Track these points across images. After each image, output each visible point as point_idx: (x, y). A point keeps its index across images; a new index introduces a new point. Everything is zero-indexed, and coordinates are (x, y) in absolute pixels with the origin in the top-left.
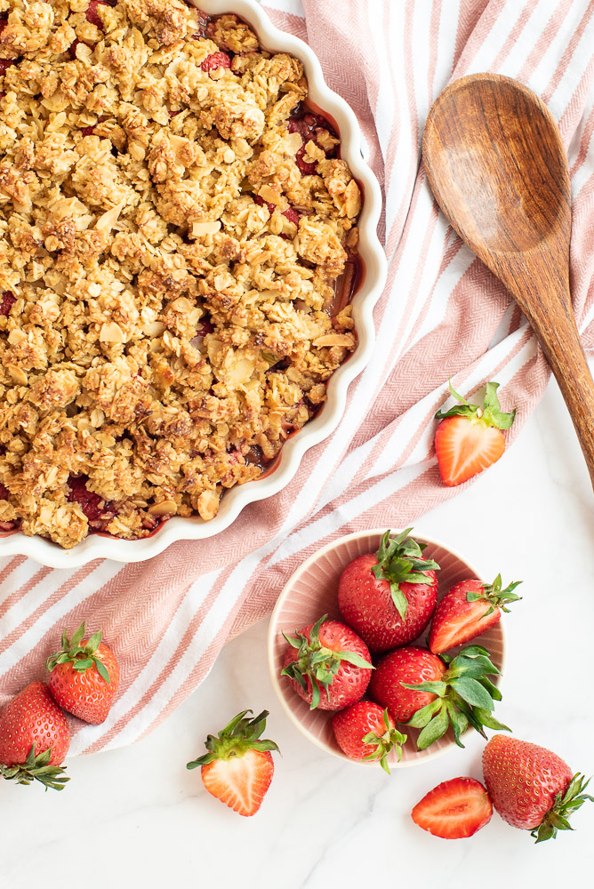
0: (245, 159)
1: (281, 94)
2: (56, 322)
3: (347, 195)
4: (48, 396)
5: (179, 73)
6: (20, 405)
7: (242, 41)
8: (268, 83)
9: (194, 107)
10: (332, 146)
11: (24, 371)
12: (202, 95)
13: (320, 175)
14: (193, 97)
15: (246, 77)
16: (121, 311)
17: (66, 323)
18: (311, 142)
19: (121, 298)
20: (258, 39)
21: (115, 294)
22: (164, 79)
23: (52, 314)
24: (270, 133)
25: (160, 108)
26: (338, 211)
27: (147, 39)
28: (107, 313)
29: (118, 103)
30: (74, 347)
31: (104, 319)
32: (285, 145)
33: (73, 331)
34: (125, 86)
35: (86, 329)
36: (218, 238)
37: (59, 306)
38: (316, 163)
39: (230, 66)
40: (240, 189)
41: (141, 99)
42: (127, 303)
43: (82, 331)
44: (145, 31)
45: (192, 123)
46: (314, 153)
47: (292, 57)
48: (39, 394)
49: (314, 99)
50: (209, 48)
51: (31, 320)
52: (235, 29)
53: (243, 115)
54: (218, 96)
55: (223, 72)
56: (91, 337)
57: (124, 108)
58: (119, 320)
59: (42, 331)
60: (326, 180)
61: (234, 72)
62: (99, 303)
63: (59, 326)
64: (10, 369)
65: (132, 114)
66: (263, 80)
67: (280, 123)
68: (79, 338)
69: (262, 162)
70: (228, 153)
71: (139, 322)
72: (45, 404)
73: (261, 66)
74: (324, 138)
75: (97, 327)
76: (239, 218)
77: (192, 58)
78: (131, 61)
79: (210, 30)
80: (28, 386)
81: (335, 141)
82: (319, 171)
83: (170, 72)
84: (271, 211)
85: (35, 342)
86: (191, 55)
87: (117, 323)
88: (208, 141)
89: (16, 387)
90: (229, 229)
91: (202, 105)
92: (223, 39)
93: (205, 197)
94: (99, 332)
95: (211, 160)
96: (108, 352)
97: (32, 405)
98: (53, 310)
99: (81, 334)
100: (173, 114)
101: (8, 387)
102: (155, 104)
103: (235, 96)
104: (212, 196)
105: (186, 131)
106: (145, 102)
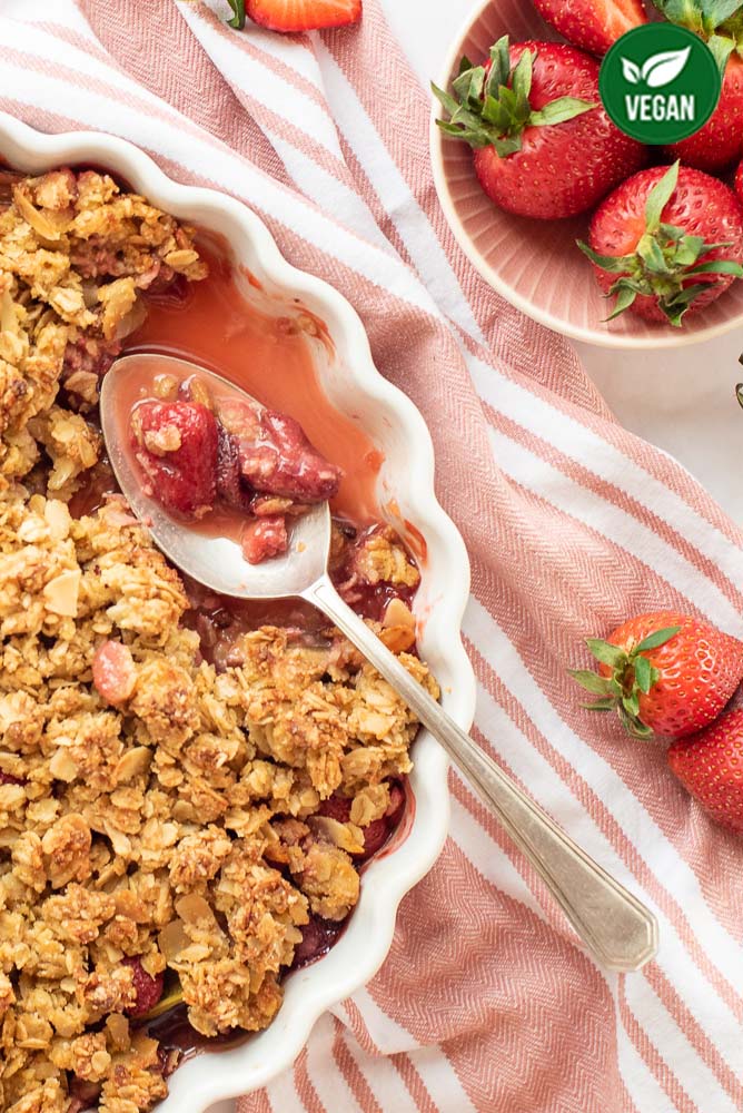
4: (178, 714)
6: (187, 764)
11: (124, 753)
16: (25, 575)
23: (23, 704)
30: (79, 666)
31: (37, 607)
33: (52, 667)
37: (7, 693)
43: (51, 652)
48: (172, 730)
51: (35, 741)
56: (68, 631)
58: (39, 581)
59: (54, 721)
63: (43, 692)
64: (121, 778)
68: (63, 658)
71: (44, 546)
72: (190, 721)
75: (51, 620)
80: (153, 748)
85: (72, 735)
87: (45, 584)
89: (155, 770)
97: (187, 744)
98: (16, 704)
101: (151, 783)
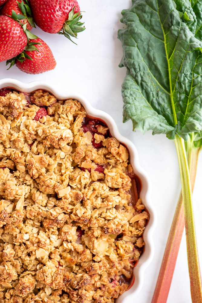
0: (70, 153)
1: (75, 117)
2: (14, 256)
3: (121, 152)
5: (26, 127)
7: (48, 101)
8: (67, 116)
9: (39, 139)
10: (106, 132)
12: (40, 132)
13: (105, 147)
14: (37, 134)
15: (56, 117)
17: (19, 256)
18: (96, 134)
19: (39, 237)
20: (55, 97)
21: (36, 235)
22: (21, 132)
24: (77, 137)
25: (24, 146)
26: (119, 161)
27: (7, 117)
28: (35, 245)
29: (5, 151)
32: (85, 140)
34: (5, 141)
35: (29, 255)
36: (71, 193)
38: (101, 142)
39: (47, 113)
40: (73, 167)
41: (14, 144)
42: (42, 237)
44: (4, 114)
45: (41, 147)
46: (99, 138)
47: (74, 100)
49: (89, 115)
50: (35, 109)
52: (43, 96)
53: (62, 136)
54: (48, 131)
55: (46, 118)
57: (8, 152)
60: (109, 149)
61: (51, 116)
62: (30, 242)
65: (13, 153)
66: (64, 116)
67: (79, 130)
69: (78, 153)
70: (62, 154)
73: (61, 109)
74: (101, 129)
76: (77, 180)
77: (30, 117)
78: (4, 130)
79: (32, 99)
81: (106, 129)
82: (104, 145)
83: (22, 128)
84: (90, 171)
86: (28, 116)
88: (50, 152)
90: (74, 187)
91: (42, 137)
92: (40, 102)
93: (59, 177)
94: (35, 254)
95: (55, 160)
96: (42, 261)
99: (27, 258)
100: (31, 146)
102: (21, 144)
103: (55, 128)
104: (62, 175)
105: (39, 151)
106: (17, 145)
